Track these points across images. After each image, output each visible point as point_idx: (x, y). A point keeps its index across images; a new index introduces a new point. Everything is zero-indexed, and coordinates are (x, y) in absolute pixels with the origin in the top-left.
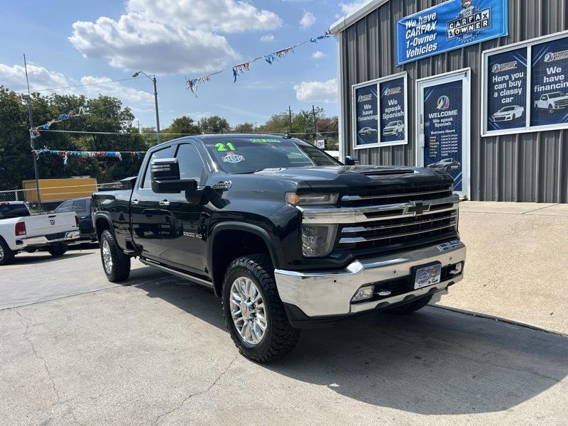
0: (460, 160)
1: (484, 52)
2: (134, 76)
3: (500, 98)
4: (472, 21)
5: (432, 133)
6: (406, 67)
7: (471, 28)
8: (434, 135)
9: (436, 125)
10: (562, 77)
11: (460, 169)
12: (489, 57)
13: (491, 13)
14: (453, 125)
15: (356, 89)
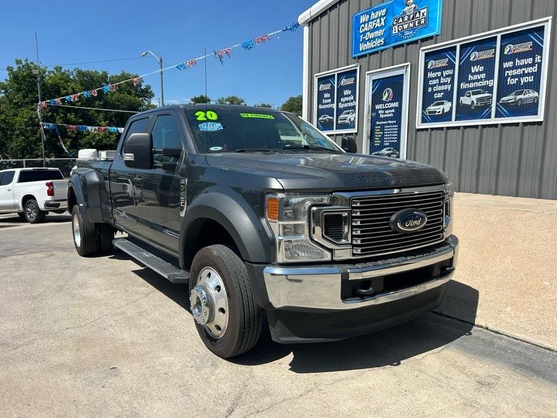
0: (399, 150)
1: (422, 48)
2: (143, 56)
3: (433, 93)
5: (378, 123)
6: (359, 59)
8: (379, 125)
9: (382, 116)
12: (426, 54)
13: (428, 12)
14: (394, 116)
15: (318, 79)
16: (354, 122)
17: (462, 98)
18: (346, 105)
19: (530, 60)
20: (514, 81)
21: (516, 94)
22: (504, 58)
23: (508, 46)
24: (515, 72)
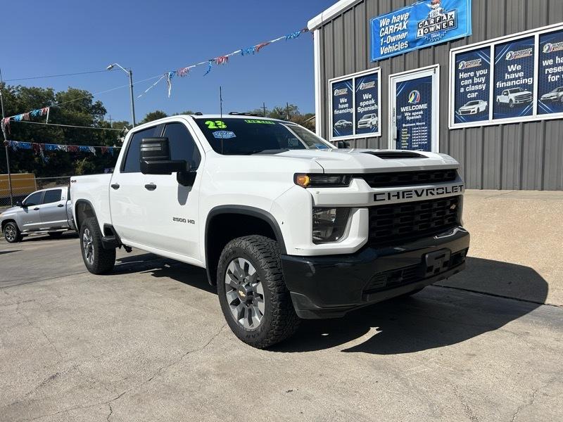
1: (451, 50)
3: (466, 93)
5: (404, 125)
6: (379, 63)
8: (405, 128)
9: (408, 118)
10: (521, 74)
12: (456, 55)
14: (423, 118)
15: (333, 84)
16: (376, 126)
17: (498, 97)
18: (366, 109)
20: (556, 78)
21: (558, 91)
22: (542, 57)
23: (546, 45)
24: (555, 70)
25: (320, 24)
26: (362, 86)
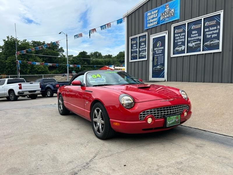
0: (164, 66)
1: (172, 25)
2: (60, 33)
3: (177, 42)
4: (168, 13)
5: (155, 56)
6: (147, 30)
7: (168, 16)
8: (156, 56)
9: (157, 53)
10: (197, 35)
11: (164, 70)
12: (174, 27)
13: (174, 11)
14: (162, 53)
15: (131, 39)
16: (146, 56)
17: (189, 44)
18: (142, 49)
19: (215, 28)
20: (209, 36)
21: (210, 42)
22: (205, 27)
23: (206, 23)
24: (210, 33)
25: (127, 15)
26: (141, 40)
